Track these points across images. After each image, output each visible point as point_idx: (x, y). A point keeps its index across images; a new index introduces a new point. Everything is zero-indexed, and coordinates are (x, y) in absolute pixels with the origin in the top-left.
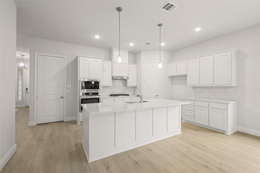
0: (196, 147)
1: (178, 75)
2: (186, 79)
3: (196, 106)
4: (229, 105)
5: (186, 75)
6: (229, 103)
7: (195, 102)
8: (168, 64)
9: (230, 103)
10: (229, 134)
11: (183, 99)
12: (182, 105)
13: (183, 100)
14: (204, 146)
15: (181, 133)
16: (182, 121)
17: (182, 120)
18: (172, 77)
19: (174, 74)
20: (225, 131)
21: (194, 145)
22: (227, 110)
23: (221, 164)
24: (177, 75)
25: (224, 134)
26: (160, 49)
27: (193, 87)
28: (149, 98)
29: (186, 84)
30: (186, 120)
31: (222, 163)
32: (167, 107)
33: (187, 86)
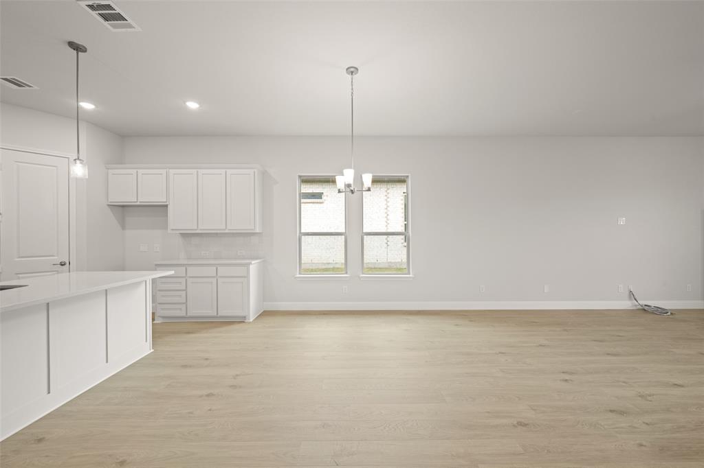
0: (190, 366)
1: (140, 202)
2: (166, 215)
3: (190, 277)
4: (251, 266)
5: (167, 206)
6: (251, 263)
7: (189, 269)
8: (108, 169)
9: (253, 262)
10: (251, 320)
11: (156, 265)
12: (154, 281)
13: (158, 266)
14: (207, 359)
15: (152, 350)
16: (155, 322)
17: (153, 320)
18: (123, 206)
19: (129, 199)
20: (245, 317)
21: (185, 366)
22: (247, 277)
23: (236, 377)
24: (138, 203)
25: (244, 322)
26: (78, 116)
27: (184, 235)
28: (20, 276)
29: (165, 227)
30: (163, 317)
31: (237, 375)
32: (106, 290)
33: (169, 232)
